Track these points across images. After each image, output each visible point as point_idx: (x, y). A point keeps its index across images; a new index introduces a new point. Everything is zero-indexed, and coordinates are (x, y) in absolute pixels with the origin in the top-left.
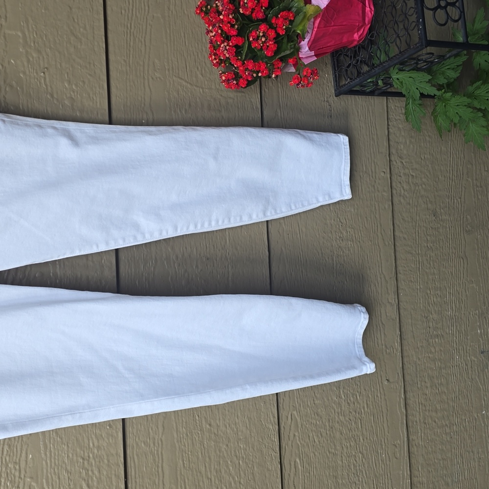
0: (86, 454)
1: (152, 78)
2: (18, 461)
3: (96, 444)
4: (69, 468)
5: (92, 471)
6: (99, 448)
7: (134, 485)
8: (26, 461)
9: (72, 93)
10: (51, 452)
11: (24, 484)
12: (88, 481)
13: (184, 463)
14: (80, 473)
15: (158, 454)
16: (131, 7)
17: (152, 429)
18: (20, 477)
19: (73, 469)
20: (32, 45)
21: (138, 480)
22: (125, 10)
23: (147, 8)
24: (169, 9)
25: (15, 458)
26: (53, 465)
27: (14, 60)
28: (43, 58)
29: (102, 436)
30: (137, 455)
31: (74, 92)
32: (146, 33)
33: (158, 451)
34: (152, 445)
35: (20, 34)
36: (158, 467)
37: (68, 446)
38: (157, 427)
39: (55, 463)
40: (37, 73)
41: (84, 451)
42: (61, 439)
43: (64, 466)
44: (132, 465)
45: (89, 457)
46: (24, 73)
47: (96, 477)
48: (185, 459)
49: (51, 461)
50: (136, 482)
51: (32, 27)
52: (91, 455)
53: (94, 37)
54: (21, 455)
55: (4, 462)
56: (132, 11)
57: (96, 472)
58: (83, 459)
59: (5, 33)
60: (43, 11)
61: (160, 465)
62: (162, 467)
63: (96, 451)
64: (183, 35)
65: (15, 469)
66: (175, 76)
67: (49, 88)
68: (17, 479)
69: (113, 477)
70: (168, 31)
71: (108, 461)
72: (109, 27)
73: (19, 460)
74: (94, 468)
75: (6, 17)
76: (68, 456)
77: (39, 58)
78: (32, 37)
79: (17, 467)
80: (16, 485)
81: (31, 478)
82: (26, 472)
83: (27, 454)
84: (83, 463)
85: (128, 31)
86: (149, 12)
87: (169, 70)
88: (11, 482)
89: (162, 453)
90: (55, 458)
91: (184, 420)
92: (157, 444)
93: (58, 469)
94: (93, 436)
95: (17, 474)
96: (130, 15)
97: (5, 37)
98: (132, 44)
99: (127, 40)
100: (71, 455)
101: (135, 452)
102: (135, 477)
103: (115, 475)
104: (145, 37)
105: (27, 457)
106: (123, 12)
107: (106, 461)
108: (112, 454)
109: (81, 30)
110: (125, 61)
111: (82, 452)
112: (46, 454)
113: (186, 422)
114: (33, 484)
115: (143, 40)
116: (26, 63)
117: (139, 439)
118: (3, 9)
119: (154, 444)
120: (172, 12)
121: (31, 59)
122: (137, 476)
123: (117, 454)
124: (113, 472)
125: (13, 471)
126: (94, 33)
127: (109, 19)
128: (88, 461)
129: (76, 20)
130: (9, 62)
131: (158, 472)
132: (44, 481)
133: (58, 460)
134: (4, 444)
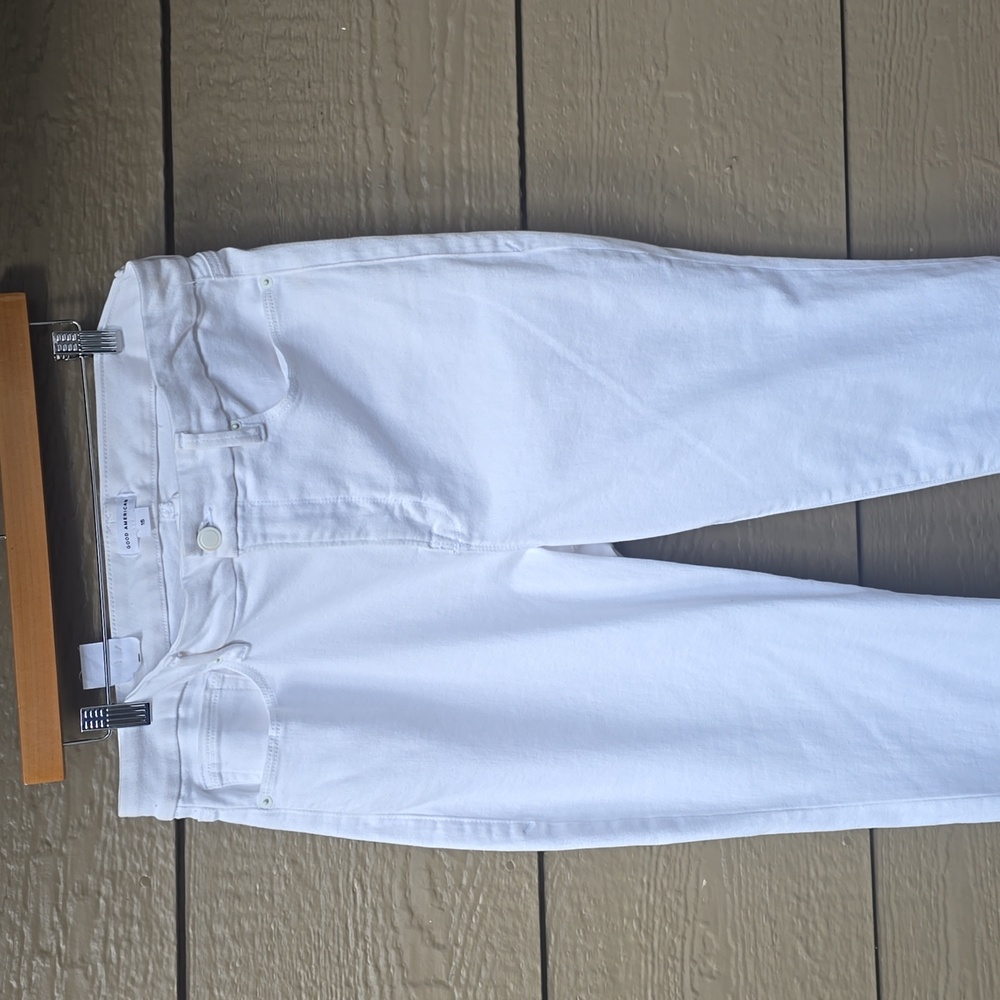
0: (804, 890)
1: (931, 164)
2: (682, 888)
3: (821, 872)
4: (772, 913)
5: (815, 923)
6: (826, 880)
7: (891, 959)
8: (697, 891)
9: (780, 202)
10: (740, 878)
11: (694, 933)
12: (807, 942)
13: (988, 930)
14: (793, 923)
15: (937, 906)
16: (891, 27)
17: (925, 855)
18: (686, 920)
19: (780, 916)
20: (711, 115)
21: (898, 952)
22: (881, 35)
23: (922, 26)
24: (966, 23)
25: (677, 882)
26: (744, 903)
27: (678, 146)
28: (730, 138)
29: (832, 858)
30: (897, 903)
31: (783, 200)
32: (919, 76)
33: (936, 899)
34: (925, 886)
35: (690, 97)
36: (937, 930)
37: (770, 871)
38: (936, 853)
39: (747, 900)
40: (718, 167)
41: (799, 884)
42: (759, 856)
43: (763, 907)
44: (888, 921)
45: (808, 895)
46: (696, 169)
47: (821, 936)
48: (990, 922)
49: (740, 896)
50: (894, 954)
51: (712, 83)
52: (812, 893)
53: (822, 92)
54: (687, 879)
55: (659, 888)
56: (895, 34)
57: (822, 927)
58: (798, 898)
59: (664, 97)
60: (732, 50)
61: (941, 928)
62: (945, 932)
63: (821, 886)
64: (992, 73)
65: (678, 903)
66: (976, 157)
67: (739, 194)
68: (681, 922)
69: (854, 939)
70: (963, 68)
71: (845, 908)
72: (849, 70)
73: (685, 888)
74: (818, 918)
75: (667, 67)
76: (771, 890)
77: (722, 139)
78: (711, 101)
79: (682, 900)
80: (680, 933)
81: (706, 923)
82: (696, 910)
83: (698, 877)
84: (798, 906)
85: (886, 75)
86: (926, 33)
87: (963, 145)
88: (671, 926)
89: (944, 905)
90: (747, 892)
91: (989, 845)
92: (934, 886)
93: (753, 912)
94: (817, 858)
95: (681, 913)
96: (889, 43)
97: (663, 104)
98: (891, 99)
99: (882, 92)
100: (775, 889)
101: (892, 897)
102: (894, 944)
103: (857, 935)
104: (917, 84)
105: (698, 883)
106: (877, 37)
107: (840, 907)
108: (852, 896)
109: (800, 79)
110: (878, 133)
111: (796, 885)
112: (731, 883)
113: (992, 849)
114: (710, 934)
115: (913, 91)
116: (699, 151)
117: (900, 871)
118: (662, 52)
119: (930, 885)
120: (972, 29)
121: (709, 142)
122: (897, 943)
123: (860, 896)
124: (854, 930)
125: (675, 906)
126: (822, 84)
127: (850, 54)
128: (808, 903)
129: (790, 62)
130: (671, 151)
131: (937, 940)
132: (729, 931)
133: (753, 894)
134: (658, 856)
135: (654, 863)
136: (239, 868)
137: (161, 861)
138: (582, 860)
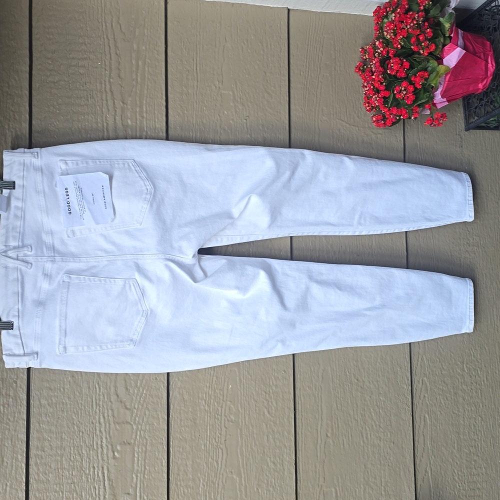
0: (268, 390)
1: (321, 121)
2: (222, 389)
3: (275, 383)
4: (256, 398)
5: (272, 402)
6: (276, 386)
7: (300, 417)
8: (228, 389)
9: (264, 133)
10: (244, 384)
11: (226, 405)
12: (269, 409)
13: (337, 406)
14: (263, 402)
15: (318, 397)
16: (307, 70)
17: (314, 378)
18: (223, 400)
19: (258, 399)
20: (239, 100)
21: (303, 414)
22: (303, 72)
23: (319, 70)
24: (335, 69)
25: (220, 386)
26: (245, 394)
27: (227, 112)
28: (246, 109)
29: (278, 377)
30: (303, 395)
31: (265, 133)
32: (318, 88)
33: (318, 394)
34: (314, 389)
35: (231, 93)
36: (318, 406)
37: (255, 382)
38: (318, 377)
39: (246, 394)
40: (241, 120)
41: (266, 387)
42: (251, 376)
43: (252, 396)
44: (300, 402)
45: (269, 392)
46: (233, 120)
47: (274, 407)
48: (338, 403)
49: (244, 392)
50: (302, 415)
51: (239, 88)
52: (271, 391)
53: (281, 93)
54: (224, 385)
55: (213, 388)
56: (308, 72)
57: (274, 404)
58: (266, 393)
59: (221, 93)
60: (247, 76)
61: (320, 405)
62: (321, 406)
63: (274, 388)
64: (345, 88)
65: (220, 394)
66: (338, 119)
67: (249, 130)
68: (221, 401)
69: (286, 408)
70: (334, 85)
71: (283, 396)
72: (292, 85)
73: (223, 388)
74: (273, 400)
75: (222, 81)
76: (255, 390)
77: (243, 109)
78: (239, 95)
79: (222, 393)
80: (220, 405)
81: (231, 402)
82: (227, 397)
83: (228, 385)
84: (266, 396)
85: (305, 87)
86: (320, 72)
87: (333, 114)
88: (217, 403)
89: (321, 396)
90: (246, 390)
91: (338, 374)
92: (317, 389)
93: (248, 398)
94: (273, 378)
95: (221, 398)
96: (307, 75)
97: (221, 96)
98: (307, 96)
99: (304, 94)
100: (257, 389)
101: (302, 393)
102: (302, 411)
103: (288, 407)
104: (317, 91)
105: (228, 387)
106: (302, 73)
107: (281, 397)
108: (286, 392)
109: (272, 88)
110: (302, 109)
111: (265, 388)
112: (240, 386)
113: (339, 376)
114: (232, 406)
115: (315, 94)
116: (234, 114)
117: (305, 384)
118: (221, 76)
119: (316, 389)
120: (337, 71)
121: (238, 110)
122: (303, 411)
123: (289, 392)
124: (286, 405)
125: (219, 395)
126: (281, 90)
127: (292, 79)
128: (269, 395)
129: (269, 82)
130: (224, 113)
131: (318, 410)
132: (239, 405)
133: (249, 391)
134: (213, 376)
135: (211, 379)
136: (51, 378)
137: (21, 375)
138: (184, 377)
